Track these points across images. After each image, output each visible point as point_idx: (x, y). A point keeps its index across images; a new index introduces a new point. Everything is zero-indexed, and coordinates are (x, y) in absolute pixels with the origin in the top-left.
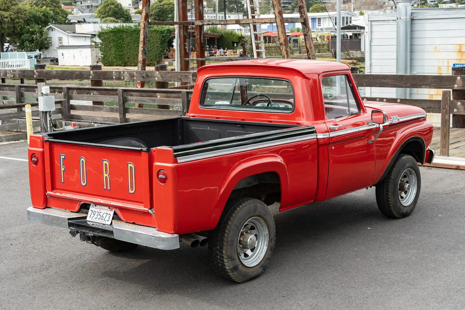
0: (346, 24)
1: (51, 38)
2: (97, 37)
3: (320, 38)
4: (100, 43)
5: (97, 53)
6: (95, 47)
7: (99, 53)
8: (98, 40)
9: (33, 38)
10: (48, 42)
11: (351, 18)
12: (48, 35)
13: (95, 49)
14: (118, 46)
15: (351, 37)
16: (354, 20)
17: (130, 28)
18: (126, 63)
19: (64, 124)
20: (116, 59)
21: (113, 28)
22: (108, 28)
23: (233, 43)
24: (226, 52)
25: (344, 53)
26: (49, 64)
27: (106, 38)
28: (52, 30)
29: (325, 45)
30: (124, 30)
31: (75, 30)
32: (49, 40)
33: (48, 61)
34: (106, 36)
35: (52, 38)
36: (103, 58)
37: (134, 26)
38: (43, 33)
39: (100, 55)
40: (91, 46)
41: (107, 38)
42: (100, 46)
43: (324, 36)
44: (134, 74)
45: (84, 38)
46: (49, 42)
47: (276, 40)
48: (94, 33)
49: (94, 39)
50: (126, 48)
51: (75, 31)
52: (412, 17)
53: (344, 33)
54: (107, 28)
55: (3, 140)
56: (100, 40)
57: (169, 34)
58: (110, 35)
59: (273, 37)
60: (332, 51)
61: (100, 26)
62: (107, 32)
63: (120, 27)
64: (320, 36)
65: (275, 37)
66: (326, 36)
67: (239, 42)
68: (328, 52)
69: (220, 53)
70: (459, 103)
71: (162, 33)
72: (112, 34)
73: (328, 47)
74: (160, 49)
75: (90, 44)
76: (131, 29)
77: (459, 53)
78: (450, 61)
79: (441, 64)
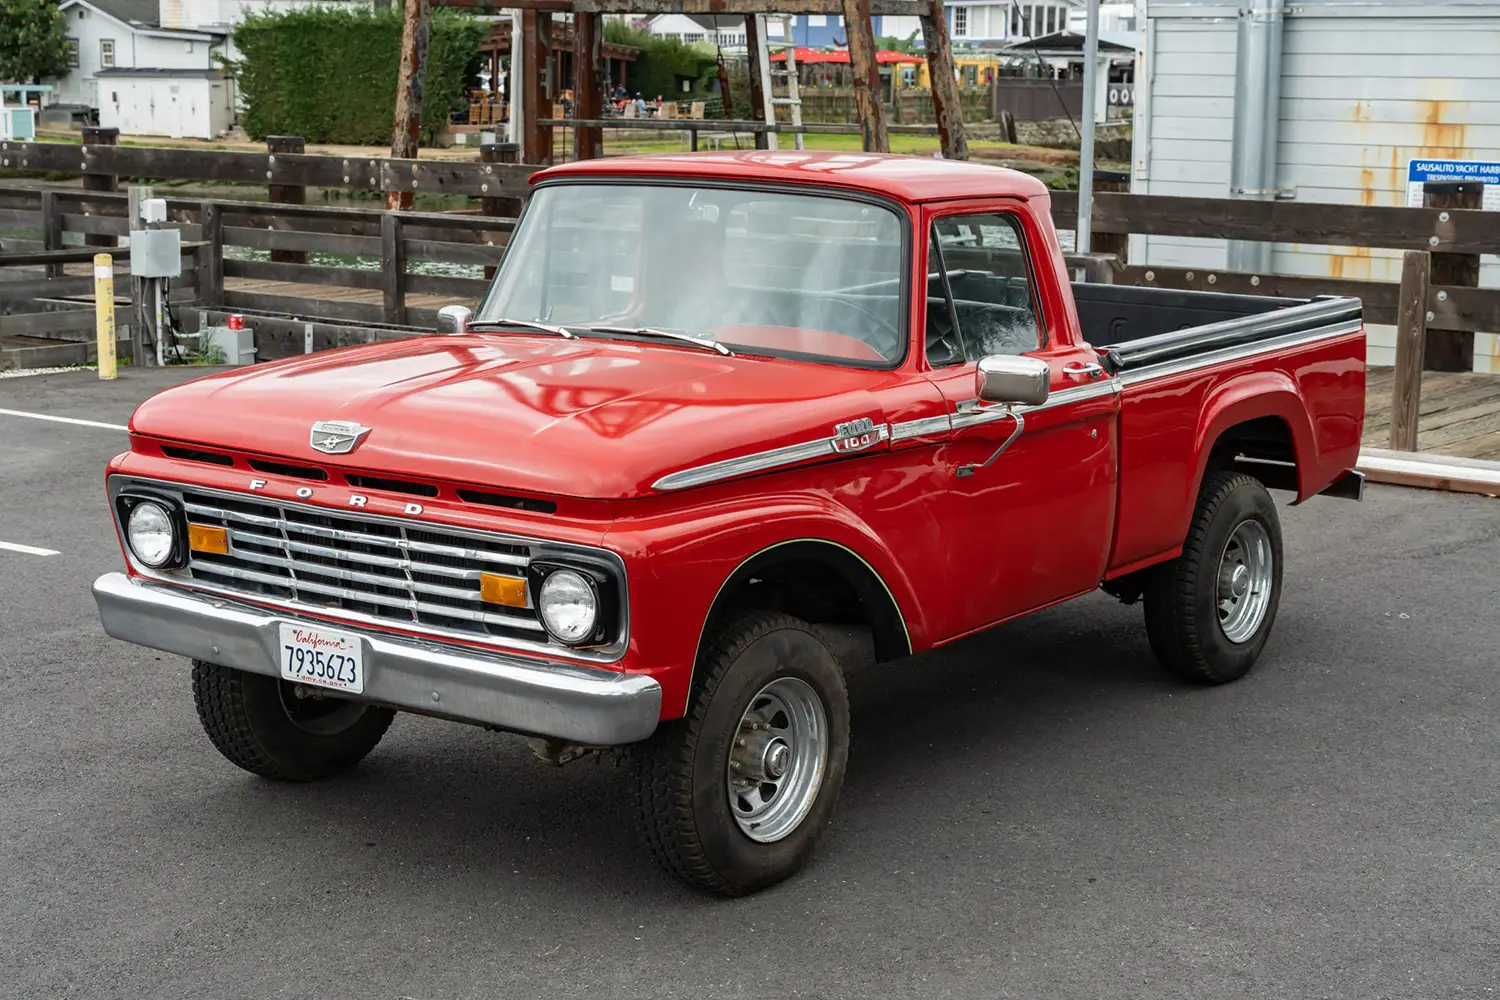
0: (1049, 31)
1: (77, 40)
2: (230, 42)
3: (962, 72)
4: (241, 63)
5: (231, 96)
6: (223, 75)
7: (235, 97)
8: (234, 54)
9: (16, 38)
10: (65, 53)
11: (1063, 11)
12: (68, 29)
13: (222, 83)
14: (300, 76)
15: (1062, 73)
16: (1073, 19)
17: (342, 17)
18: (324, 133)
19: (203, 320)
20: (293, 118)
21: (285, 15)
22: (270, 16)
23: (680, 79)
24: (657, 110)
25: (1039, 126)
26: (67, 126)
27: (262, 48)
28: (81, 15)
29: (979, 96)
30: (323, 24)
31: (159, 18)
32: (71, 49)
33: (66, 116)
34: (262, 43)
35: (80, 41)
36: (251, 115)
37: (355, 10)
38: (51, 22)
39: (239, 102)
40: (209, 73)
41: (267, 48)
42: (240, 72)
43: (975, 68)
44: (411, 169)
45: (187, 46)
46: (71, 55)
47: (818, 77)
48: (222, 31)
49: (221, 50)
50: (326, 82)
51: (158, 22)
52: (1288, 10)
53: (1041, 60)
54: (266, 15)
55: (16, 363)
56: (243, 53)
57: (471, 43)
58: (276, 39)
59: (807, 65)
60: (1000, 117)
61: (244, 6)
62: (265, 27)
63: (308, 12)
64: (963, 68)
65: (816, 67)
66: (981, 68)
67: (699, 78)
68: (988, 121)
69: (637, 110)
70: (1442, 295)
71: (448, 39)
72: (282, 36)
73: (989, 106)
74: (442, 92)
75: (206, 67)
76: (347, 23)
77: (1430, 127)
78: (1400, 151)
79: (1370, 160)
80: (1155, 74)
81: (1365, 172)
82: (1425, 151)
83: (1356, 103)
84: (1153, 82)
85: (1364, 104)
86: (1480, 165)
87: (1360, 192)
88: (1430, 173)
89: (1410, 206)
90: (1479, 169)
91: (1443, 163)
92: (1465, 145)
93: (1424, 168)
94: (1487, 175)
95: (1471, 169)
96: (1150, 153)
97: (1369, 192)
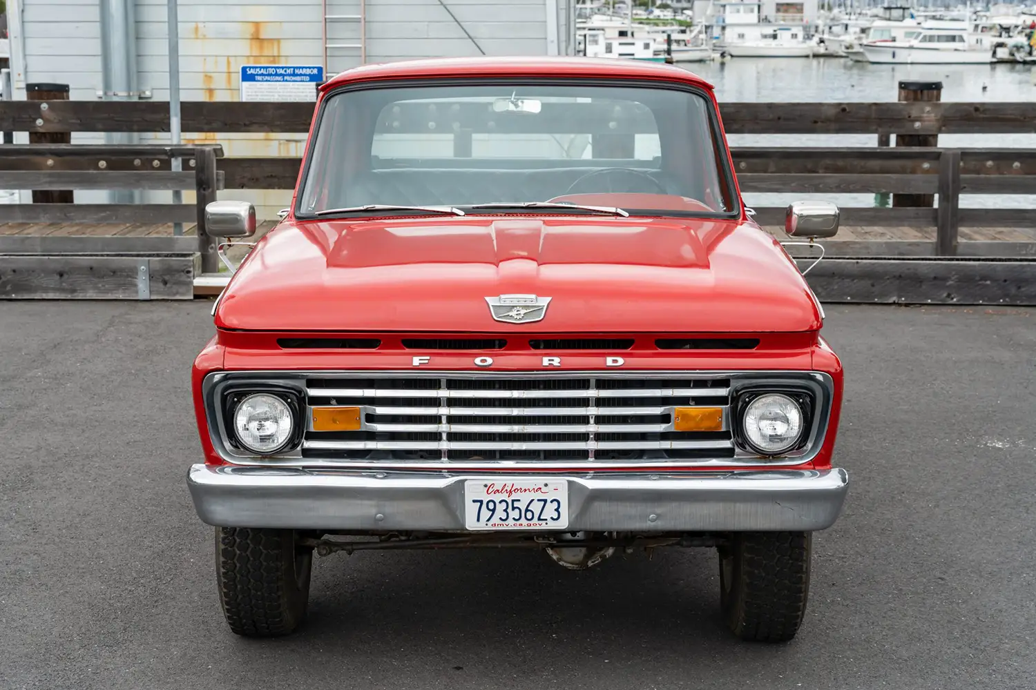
77: (254, 42)
78: (232, 60)
79: (210, 67)
80: (24, 5)
81: (206, 76)
82: (252, 59)
83: (194, 25)
84: (23, 11)
85: (200, 25)
86: (294, 68)
87: (204, 91)
88: (257, 75)
89: (244, 100)
90: (294, 71)
91: (267, 68)
92: (281, 55)
93: (252, 71)
94: (301, 75)
95: (289, 71)
96: (26, 68)
97: (211, 91)
